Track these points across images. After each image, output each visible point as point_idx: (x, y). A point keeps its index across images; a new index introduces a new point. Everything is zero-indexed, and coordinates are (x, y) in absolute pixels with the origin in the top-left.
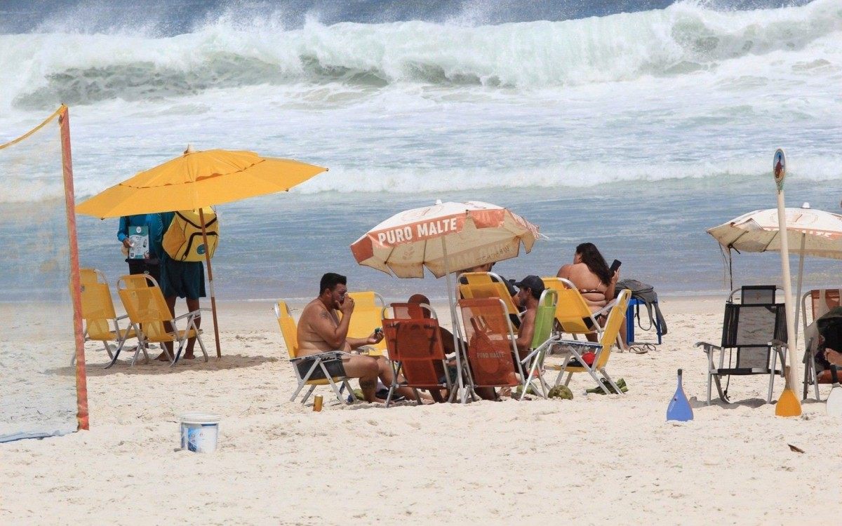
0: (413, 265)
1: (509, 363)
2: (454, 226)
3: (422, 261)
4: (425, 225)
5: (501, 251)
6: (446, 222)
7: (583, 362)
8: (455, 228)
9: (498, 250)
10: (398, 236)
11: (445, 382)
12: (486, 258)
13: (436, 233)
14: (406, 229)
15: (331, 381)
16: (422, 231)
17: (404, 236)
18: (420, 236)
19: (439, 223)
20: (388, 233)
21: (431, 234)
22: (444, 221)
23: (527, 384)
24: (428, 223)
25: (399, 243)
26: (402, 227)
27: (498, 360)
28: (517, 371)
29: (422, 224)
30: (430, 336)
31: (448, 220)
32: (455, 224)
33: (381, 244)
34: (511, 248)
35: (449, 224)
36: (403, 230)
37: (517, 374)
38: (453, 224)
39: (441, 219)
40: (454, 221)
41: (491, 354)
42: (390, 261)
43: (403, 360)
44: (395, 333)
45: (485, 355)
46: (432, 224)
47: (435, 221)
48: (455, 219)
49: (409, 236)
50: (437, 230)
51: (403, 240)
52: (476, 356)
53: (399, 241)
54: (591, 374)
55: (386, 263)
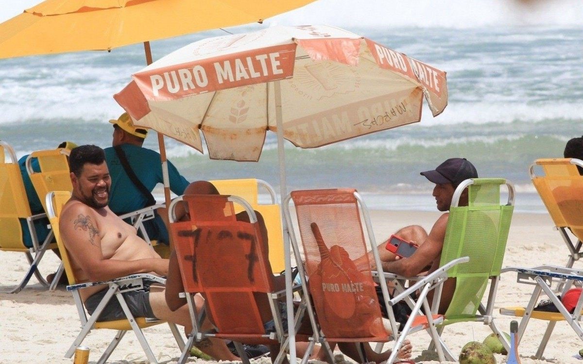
0: (248, 132)
1: (373, 301)
2: (278, 67)
3: (265, 125)
4: (227, 64)
5: (393, 112)
6: (262, 58)
7: (560, 305)
8: (281, 71)
9: (389, 111)
10: (184, 81)
11: (274, 330)
12: (369, 123)
13: (247, 77)
14: (197, 68)
15: (134, 324)
16: (223, 73)
17: (194, 80)
18: (221, 81)
19: (249, 60)
20: (166, 75)
21: (238, 78)
22: (258, 58)
23: (401, 339)
24: (232, 59)
25: (187, 93)
26: (190, 67)
27: (355, 295)
28: (386, 316)
29: (221, 61)
30: (247, 251)
31: (265, 56)
32: (278, 63)
33: (156, 92)
34: (408, 108)
35: (268, 62)
36: (191, 71)
37: (385, 321)
38: (275, 64)
39: (253, 54)
40: (277, 59)
41: (344, 286)
42: (206, 123)
43: (208, 291)
44: (192, 246)
45: (334, 287)
46: (238, 62)
47: (243, 57)
48: (277, 55)
49: (202, 81)
50: (248, 72)
51: (193, 87)
52: (321, 288)
53: (186, 88)
54: (571, 324)
55: (200, 126)
